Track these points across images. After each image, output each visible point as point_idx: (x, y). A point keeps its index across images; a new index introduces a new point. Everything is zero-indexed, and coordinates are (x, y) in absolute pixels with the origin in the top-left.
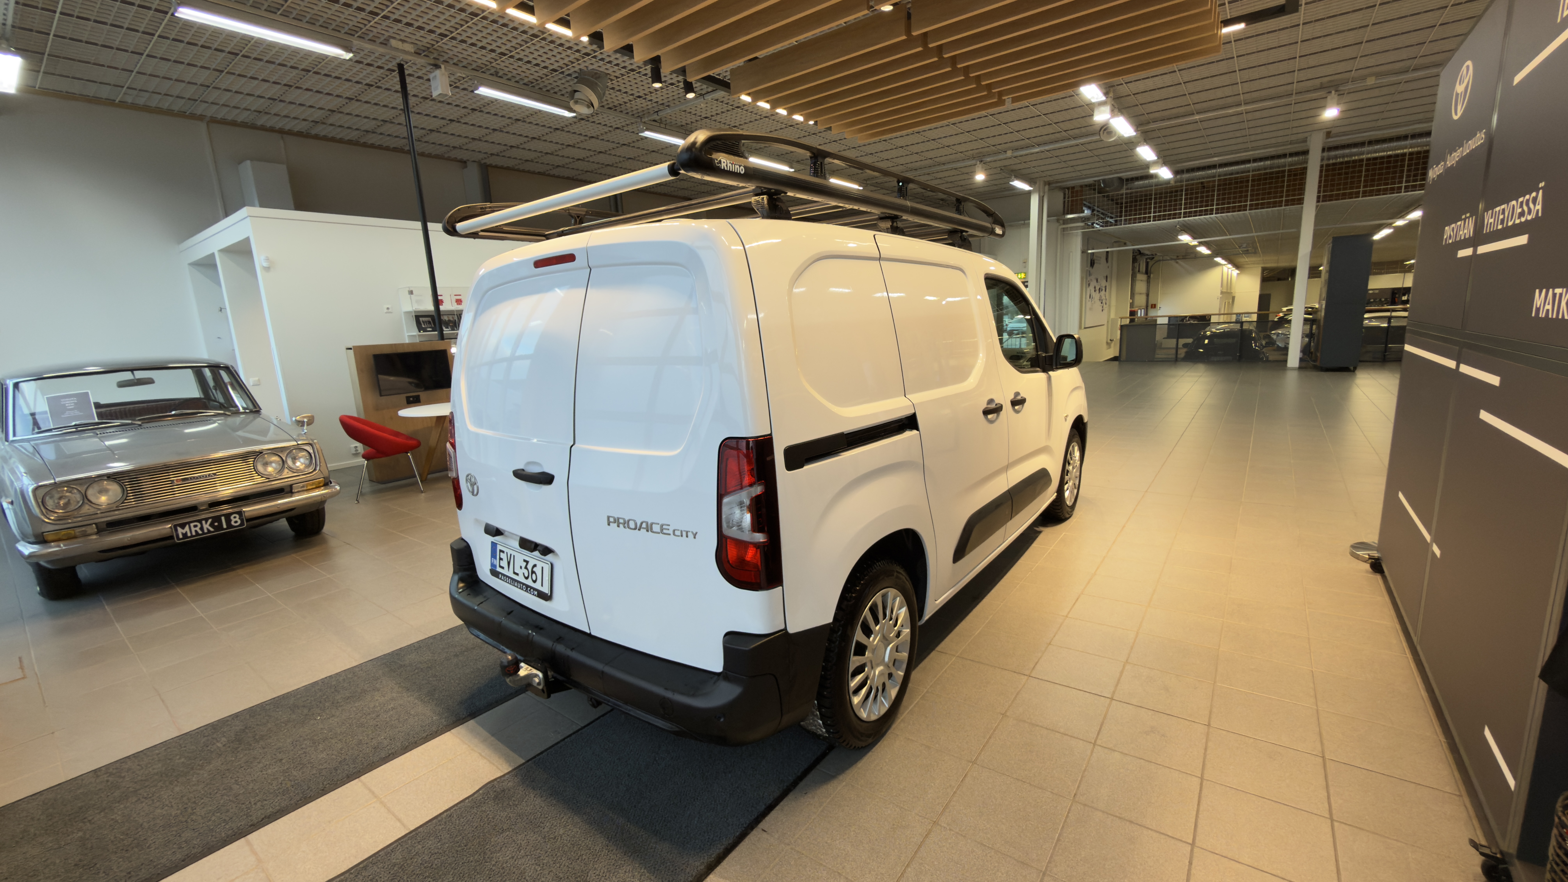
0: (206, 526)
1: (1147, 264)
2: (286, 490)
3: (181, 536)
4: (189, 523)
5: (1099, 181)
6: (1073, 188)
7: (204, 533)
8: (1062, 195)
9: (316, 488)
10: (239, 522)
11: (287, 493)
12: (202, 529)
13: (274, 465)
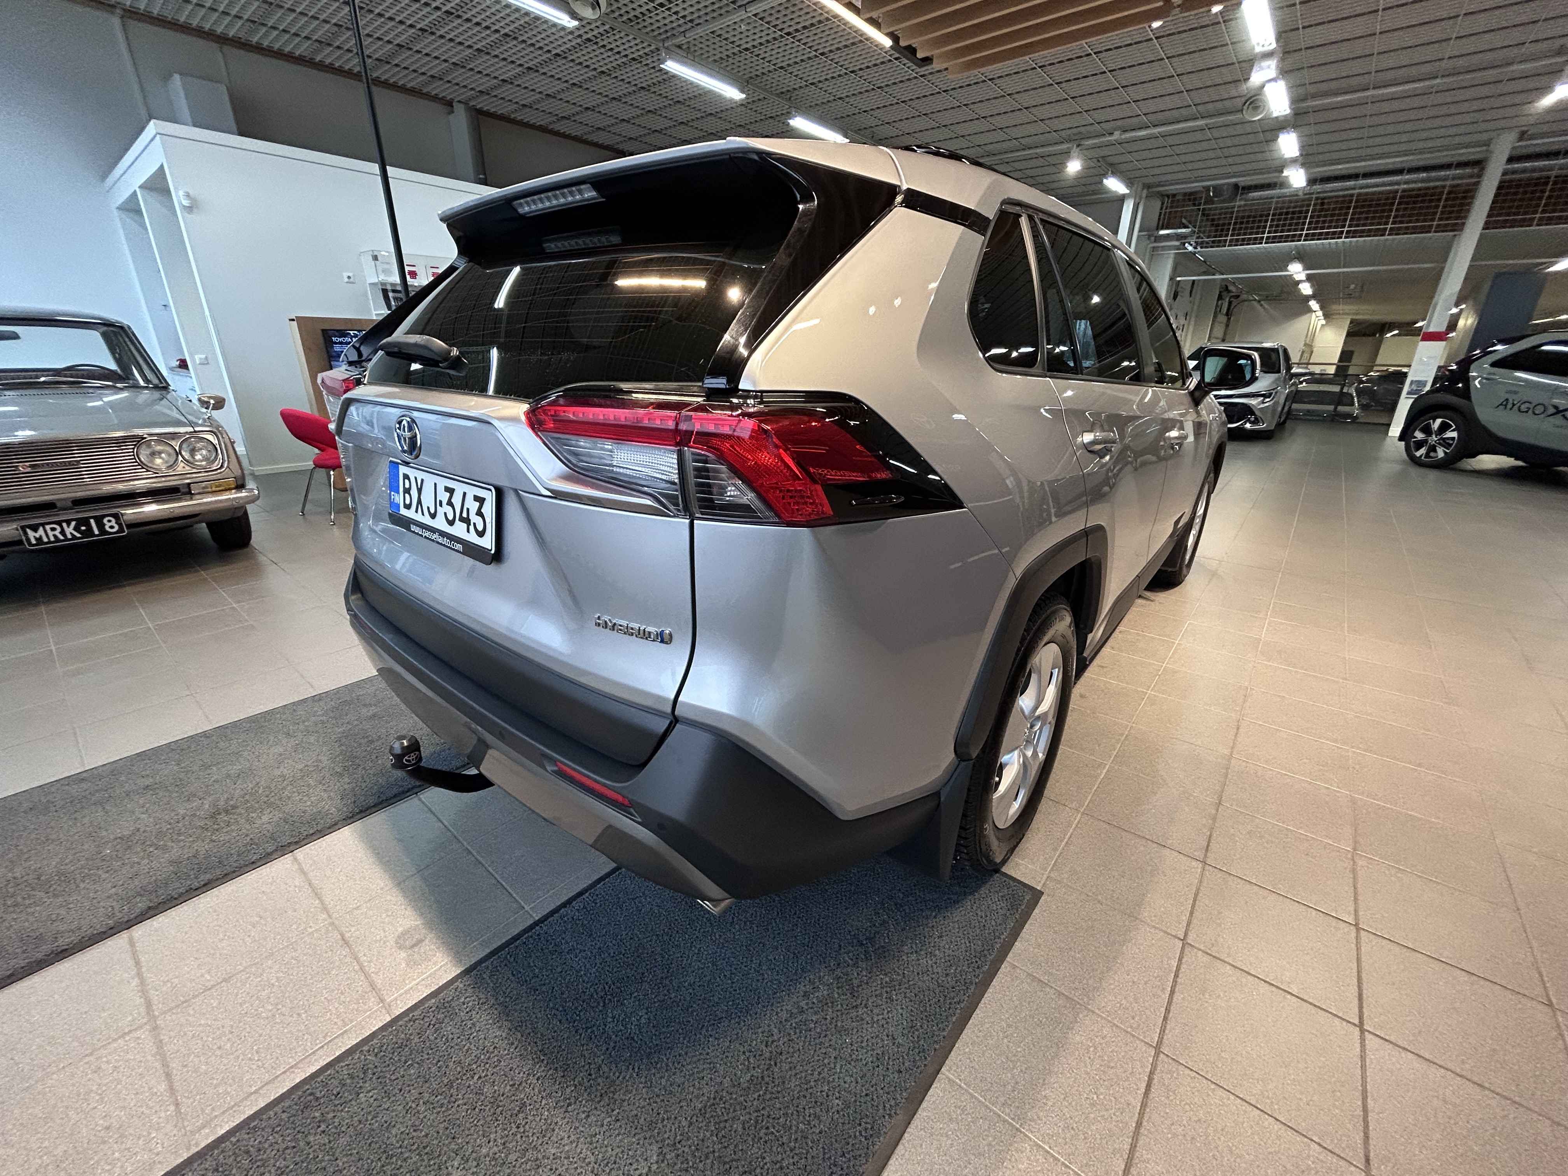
0: (70, 530)
1: (1230, 303)
2: (183, 490)
3: (34, 542)
4: (43, 525)
5: (1207, 189)
6: (1174, 195)
7: (66, 539)
8: (1159, 204)
9: (226, 490)
10: (116, 528)
11: (184, 494)
12: (63, 532)
13: (163, 455)
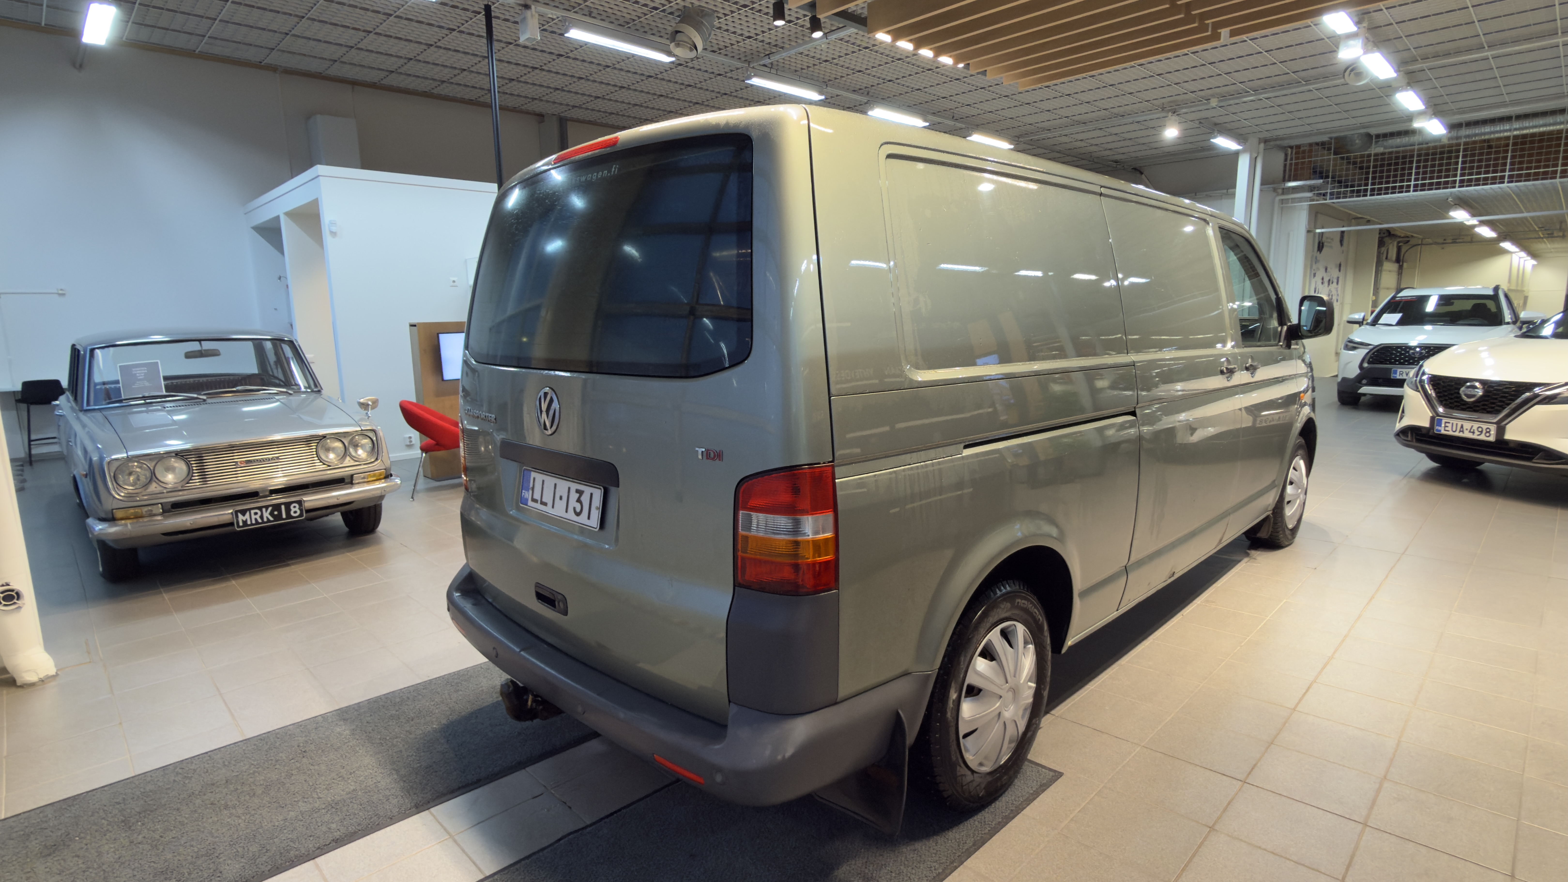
0: (266, 515)
1: (1399, 248)
2: (346, 480)
3: (241, 524)
4: (250, 509)
5: (1336, 138)
7: (263, 522)
8: (1282, 156)
9: (376, 480)
10: (299, 513)
11: (347, 484)
12: (262, 517)
13: (336, 451)
